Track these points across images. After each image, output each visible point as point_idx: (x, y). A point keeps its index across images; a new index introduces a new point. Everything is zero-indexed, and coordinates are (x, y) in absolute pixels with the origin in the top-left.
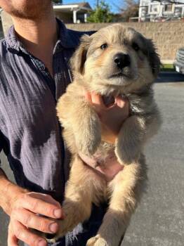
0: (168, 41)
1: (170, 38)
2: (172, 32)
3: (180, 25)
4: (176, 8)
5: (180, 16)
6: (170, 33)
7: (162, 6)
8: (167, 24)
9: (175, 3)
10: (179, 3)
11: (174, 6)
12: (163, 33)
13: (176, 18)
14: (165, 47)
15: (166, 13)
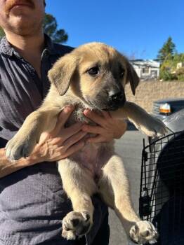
0: (147, 97)
1: (149, 95)
2: (150, 90)
3: (156, 84)
4: (152, 71)
5: (156, 77)
6: (147, 91)
7: (140, 69)
8: (144, 83)
9: (152, 67)
10: (154, 67)
11: (150, 69)
12: (142, 91)
13: (153, 78)
14: (145, 101)
15: (143, 74)
